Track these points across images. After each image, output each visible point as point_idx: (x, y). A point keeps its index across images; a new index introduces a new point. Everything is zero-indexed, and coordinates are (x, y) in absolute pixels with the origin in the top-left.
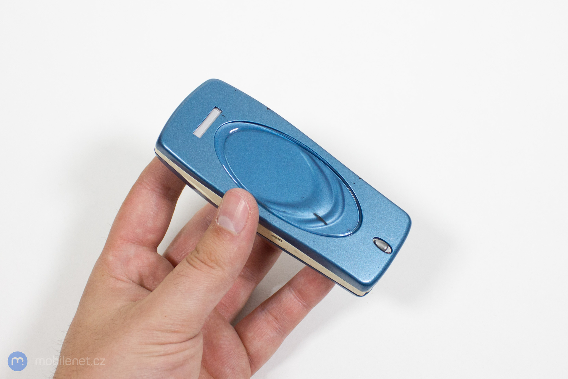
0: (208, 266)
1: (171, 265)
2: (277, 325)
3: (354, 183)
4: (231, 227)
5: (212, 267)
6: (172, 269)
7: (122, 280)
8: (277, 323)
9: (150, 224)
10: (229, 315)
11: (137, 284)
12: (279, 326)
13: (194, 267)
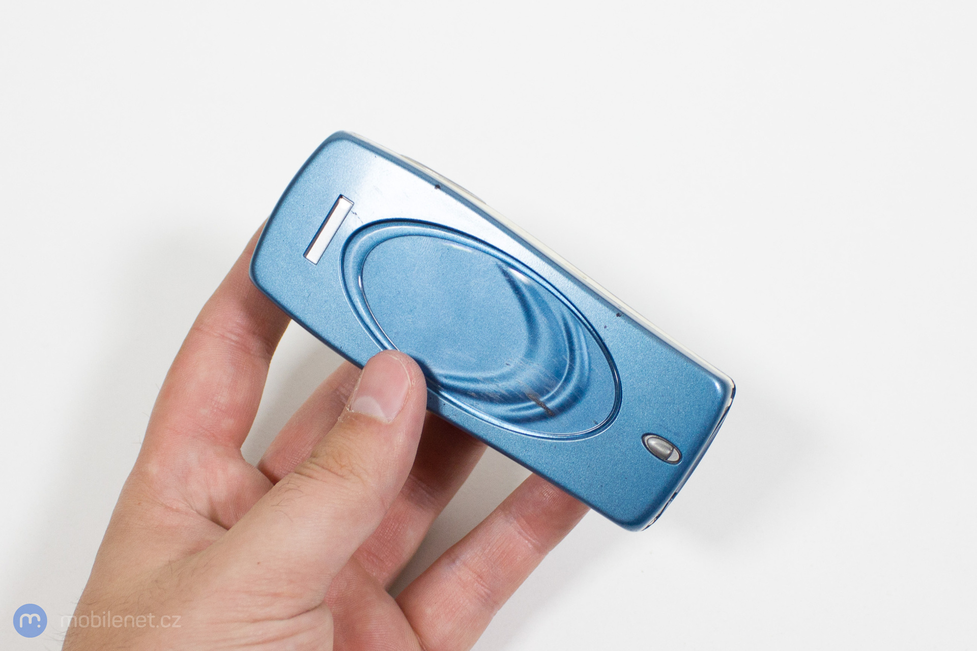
0: (337, 474)
1: (268, 481)
2: (483, 588)
3: (605, 327)
4: (379, 413)
5: (342, 476)
6: (270, 488)
7: (177, 511)
8: (483, 585)
9: (223, 398)
10: (384, 574)
11: (205, 517)
12: (486, 590)
13: (310, 477)
